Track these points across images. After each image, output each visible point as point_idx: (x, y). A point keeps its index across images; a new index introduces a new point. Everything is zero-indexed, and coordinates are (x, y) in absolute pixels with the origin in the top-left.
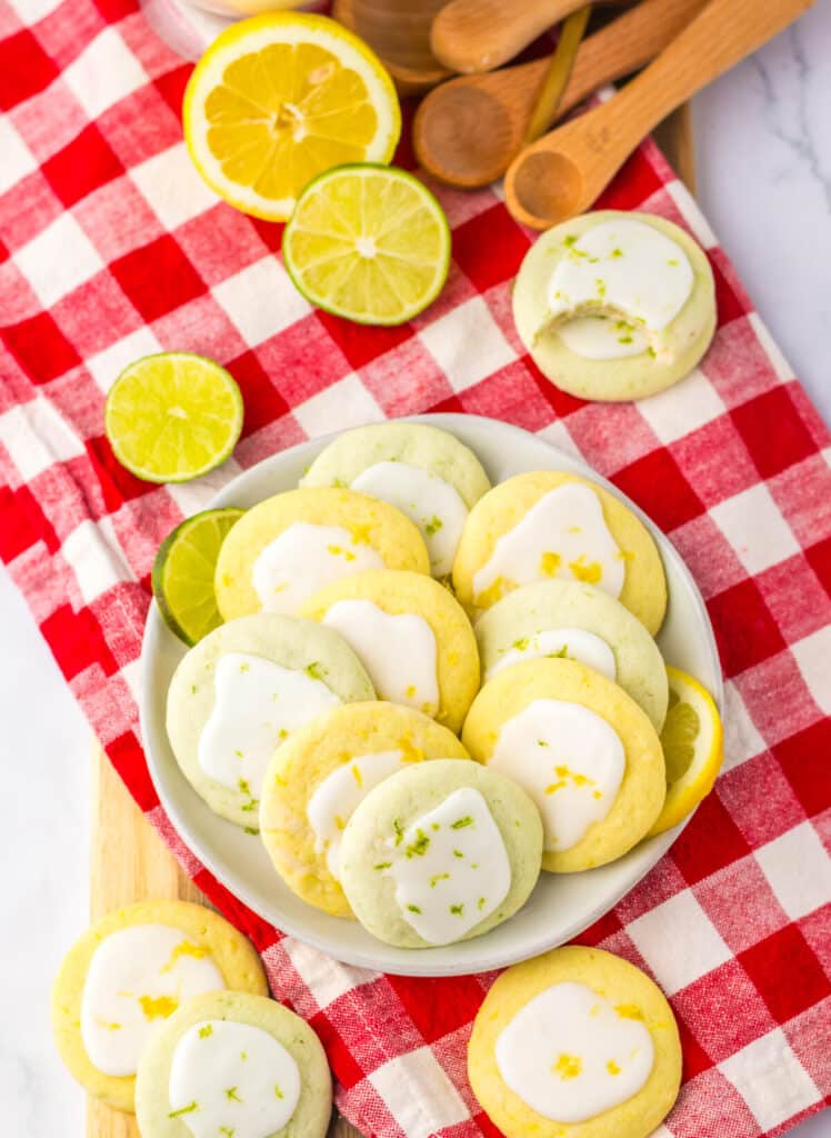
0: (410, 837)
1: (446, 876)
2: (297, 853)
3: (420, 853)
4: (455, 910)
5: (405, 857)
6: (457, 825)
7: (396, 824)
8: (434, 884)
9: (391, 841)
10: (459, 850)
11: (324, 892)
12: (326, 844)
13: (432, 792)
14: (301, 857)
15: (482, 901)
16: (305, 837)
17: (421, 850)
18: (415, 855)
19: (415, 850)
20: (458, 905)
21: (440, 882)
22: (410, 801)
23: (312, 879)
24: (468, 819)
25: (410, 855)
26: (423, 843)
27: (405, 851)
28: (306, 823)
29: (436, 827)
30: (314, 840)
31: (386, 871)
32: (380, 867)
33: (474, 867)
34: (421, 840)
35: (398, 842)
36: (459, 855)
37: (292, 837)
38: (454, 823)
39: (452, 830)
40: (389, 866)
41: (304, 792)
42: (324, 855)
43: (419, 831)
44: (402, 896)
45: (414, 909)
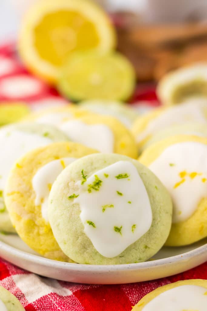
0: (91, 180)
1: (112, 206)
2: (24, 206)
3: (96, 189)
4: (118, 230)
5: (87, 192)
6: (119, 177)
7: (82, 172)
8: (104, 210)
9: (79, 183)
10: (120, 192)
11: (38, 234)
12: (42, 200)
13: (105, 162)
14: (26, 208)
15: (134, 225)
16: (30, 196)
17: (97, 187)
18: (92, 190)
19: (93, 188)
20: (119, 227)
21: (108, 209)
22: (92, 164)
23: (32, 225)
24: (126, 175)
25: (90, 191)
26: (98, 183)
27: (88, 188)
28: (31, 188)
29: (107, 176)
30: (35, 198)
31: (75, 200)
32: (71, 197)
33: (130, 202)
34: (97, 182)
35: (83, 183)
36: (120, 194)
37: (22, 196)
38: (117, 175)
39: (116, 178)
40: (77, 197)
41: (31, 172)
42: (39, 207)
43: (96, 176)
44: (84, 216)
45: (91, 223)
